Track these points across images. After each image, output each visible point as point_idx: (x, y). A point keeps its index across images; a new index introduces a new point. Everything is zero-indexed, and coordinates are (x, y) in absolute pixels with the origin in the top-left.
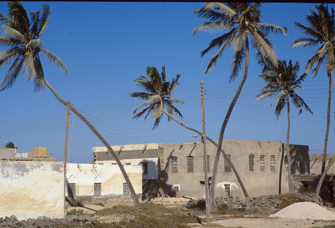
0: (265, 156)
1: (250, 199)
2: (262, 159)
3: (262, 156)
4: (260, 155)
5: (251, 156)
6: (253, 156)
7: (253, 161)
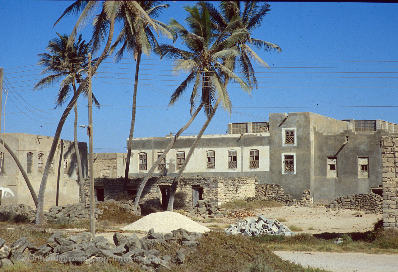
0: (43, 154)
1: (57, 209)
2: (40, 158)
3: (40, 155)
4: (39, 153)
5: (29, 154)
6: (32, 154)
7: (31, 160)
